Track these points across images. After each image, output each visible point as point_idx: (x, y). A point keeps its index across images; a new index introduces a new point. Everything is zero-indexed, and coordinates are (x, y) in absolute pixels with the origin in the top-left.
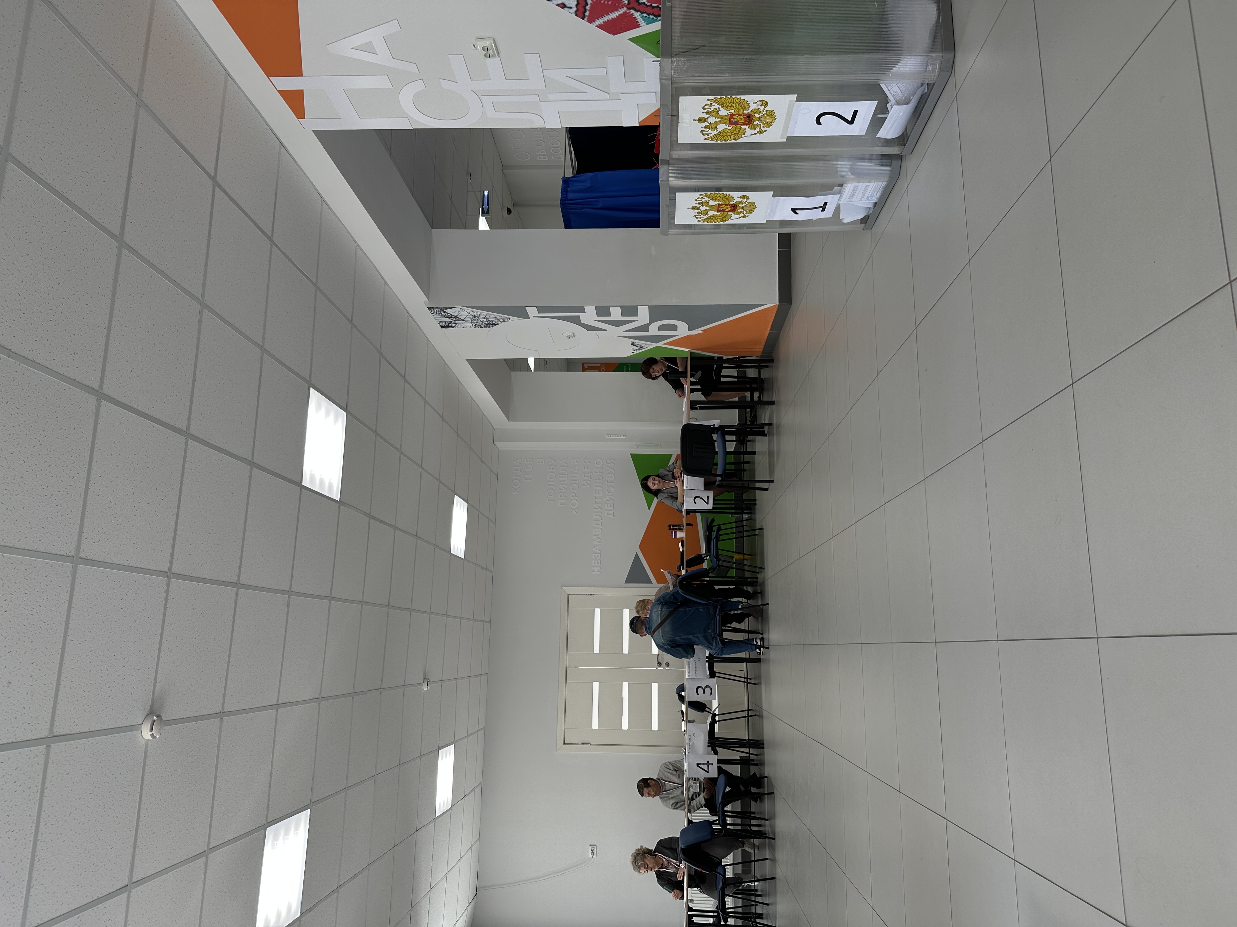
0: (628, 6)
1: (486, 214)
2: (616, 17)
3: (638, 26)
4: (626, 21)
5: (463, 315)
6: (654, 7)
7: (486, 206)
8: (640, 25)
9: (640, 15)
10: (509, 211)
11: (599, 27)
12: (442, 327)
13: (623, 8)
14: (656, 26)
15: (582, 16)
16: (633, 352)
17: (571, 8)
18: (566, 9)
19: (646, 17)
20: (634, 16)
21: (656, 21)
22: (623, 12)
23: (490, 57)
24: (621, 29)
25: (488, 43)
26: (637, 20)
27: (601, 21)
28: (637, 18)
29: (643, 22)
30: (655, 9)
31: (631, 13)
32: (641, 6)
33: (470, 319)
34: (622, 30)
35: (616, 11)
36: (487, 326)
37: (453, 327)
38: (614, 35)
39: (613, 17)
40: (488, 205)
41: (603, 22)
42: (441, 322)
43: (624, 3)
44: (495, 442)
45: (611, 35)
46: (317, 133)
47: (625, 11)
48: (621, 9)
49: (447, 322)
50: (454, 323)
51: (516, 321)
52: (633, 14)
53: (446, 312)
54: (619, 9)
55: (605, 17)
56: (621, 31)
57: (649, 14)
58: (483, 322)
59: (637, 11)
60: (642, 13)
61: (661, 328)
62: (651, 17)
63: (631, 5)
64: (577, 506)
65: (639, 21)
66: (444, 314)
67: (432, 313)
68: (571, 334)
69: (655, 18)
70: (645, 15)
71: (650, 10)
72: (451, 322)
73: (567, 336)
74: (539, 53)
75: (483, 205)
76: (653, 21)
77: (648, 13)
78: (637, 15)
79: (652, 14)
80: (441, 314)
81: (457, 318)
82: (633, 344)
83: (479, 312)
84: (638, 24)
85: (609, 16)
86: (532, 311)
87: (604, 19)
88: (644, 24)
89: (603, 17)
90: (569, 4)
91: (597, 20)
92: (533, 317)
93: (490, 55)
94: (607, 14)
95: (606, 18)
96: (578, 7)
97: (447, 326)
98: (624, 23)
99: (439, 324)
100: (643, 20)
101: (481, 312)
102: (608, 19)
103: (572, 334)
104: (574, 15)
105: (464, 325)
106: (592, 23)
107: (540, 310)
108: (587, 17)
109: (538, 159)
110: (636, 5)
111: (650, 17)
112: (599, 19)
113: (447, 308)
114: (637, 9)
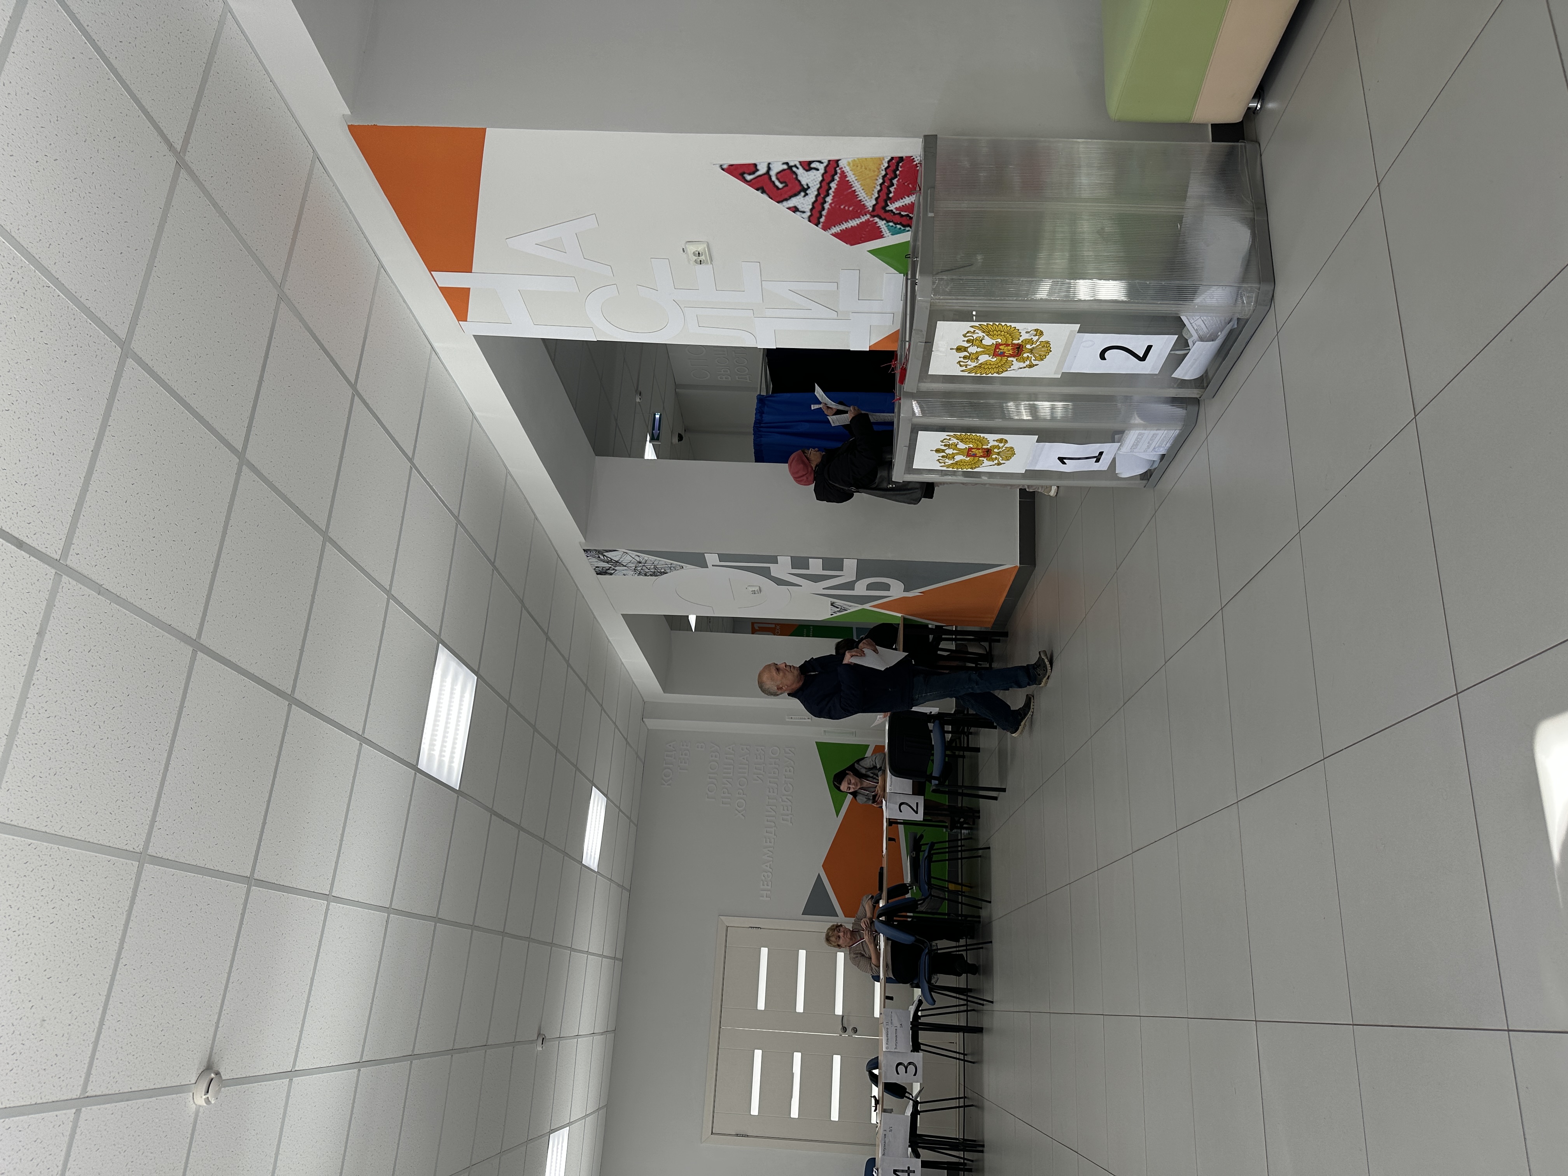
0: (872, 214)
1: (656, 440)
2: (856, 225)
3: (882, 237)
4: (867, 230)
5: (626, 559)
6: (902, 216)
7: (656, 431)
8: (884, 236)
9: (885, 224)
10: (680, 438)
11: (836, 235)
12: (597, 574)
13: (866, 215)
14: (906, 237)
15: (816, 222)
16: (831, 615)
17: (804, 212)
18: (798, 213)
19: (892, 226)
20: (878, 225)
21: (904, 231)
22: (866, 220)
23: (701, 264)
24: (861, 238)
25: (700, 248)
26: (881, 230)
27: (838, 229)
28: (882, 227)
29: (888, 232)
30: (904, 218)
31: (875, 221)
32: (888, 214)
33: (634, 565)
34: (861, 240)
35: (857, 218)
36: (654, 574)
37: (611, 574)
38: (852, 245)
39: (853, 225)
40: (659, 430)
41: (840, 230)
42: (597, 567)
43: (868, 209)
44: (644, 719)
45: (848, 246)
46: (478, 338)
47: (868, 219)
48: (863, 216)
49: (605, 567)
50: (614, 569)
51: (690, 570)
52: (877, 222)
53: (605, 555)
54: (861, 216)
55: (843, 224)
56: (861, 242)
57: (896, 224)
58: (649, 569)
59: (882, 219)
60: (888, 222)
61: (870, 587)
62: (899, 226)
63: (875, 212)
64: (744, 807)
65: (884, 231)
66: (602, 557)
67: (588, 557)
68: (756, 589)
69: (903, 228)
70: (891, 224)
71: (897, 217)
72: (610, 567)
73: (752, 591)
74: (759, 262)
75: (653, 429)
76: (900, 232)
77: (895, 222)
78: (882, 224)
79: (900, 224)
80: (599, 557)
81: (618, 564)
82: (832, 604)
83: (646, 557)
84: (882, 234)
85: (848, 223)
86: (712, 559)
87: (842, 227)
88: (889, 234)
89: (841, 224)
90: (802, 208)
91: (833, 227)
92: (713, 566)
93: (701, 261)
94: (846, 221)
95: (844, 226)
96: (813, 212)
97: (604, 573)
98: (865, 233)
99: (594, 569)
100: (888, 230)
101: (648, 558)
102: (847, 227)
103: (758, 588)
104: (806, 221)
105: (624, 572)
106: (827, 230)
107: (722, 557)
108: (821, 224)
109: (719, 379)
110: (881, 213)
111: (896, 227)
112: (836, 226)
113: (607, 551)
114: (883, 217)
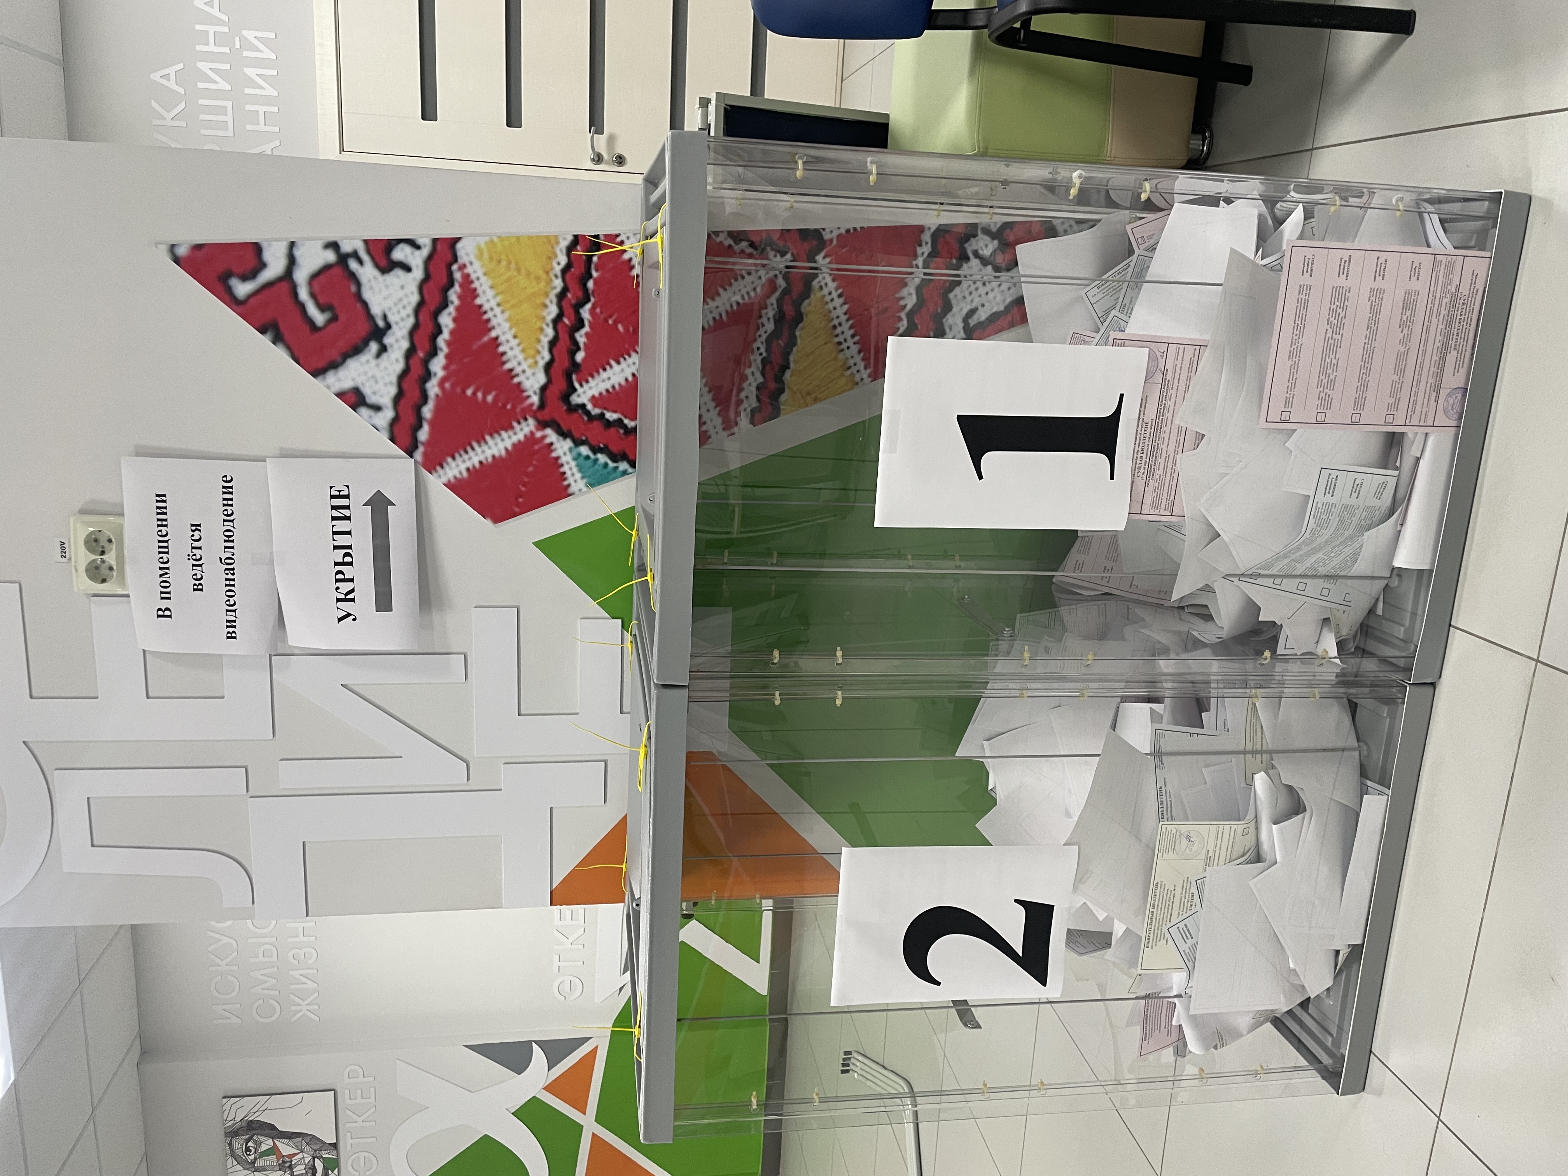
0: (540, 416)
2: (503, 453)
3: (565, 494)
6: (609, 424)
8: (570, 490)
9: (570, 450)
11: (457, 486)
13: (526, 419)
14: (619, 494)
15: (408, 441)
17: (377, 408)
18: (364, 411)
19: (587, 457)
20: (554, 455)
21: (615, 475)
22: (525, 436)
24: (517, 499)
26: (562, 470)
27: (463, 467)
28: (564, 459)
30: (613, 430)
31: (548, 441)
32: (576, 415)
34: (518, 505)
35: (506, 430)
39: (497, 454)
41: (468, 470)
43: (530, 401)
47: (532, 433)
48: (519, 423)
52: (552, 444)
54: (515, 424)
55: (473, 449)
57: (595, 450)
59: (563, 434)
60: (577, 443)
62: (602, 458)
63: (546, 410)
65: (568, 474)
69: (611, 464)
70: (584, 450)
71: (597, 432)
76: (606, 478)
77: (594, 444)
78: (562, 448)
79: (606, 450)
84: (565, 483)
85: (485, 447)
87: (470, 459)
88: (582, 482)
89: (469, 449)
90: (374, 394)
91: (449, 460)
94: (481, 440)
95: (476, 456)
96: (400, 412)
98: (526, 479)
100: (580, 471)
102: (482, 458)
104: (384, 437)
106: (431, 469)
108: (421, 449)
110: (560, 414)
111: (596, 460)
114: (564, 427)
